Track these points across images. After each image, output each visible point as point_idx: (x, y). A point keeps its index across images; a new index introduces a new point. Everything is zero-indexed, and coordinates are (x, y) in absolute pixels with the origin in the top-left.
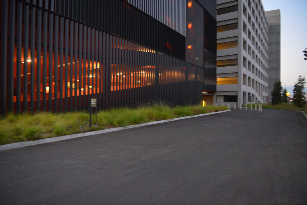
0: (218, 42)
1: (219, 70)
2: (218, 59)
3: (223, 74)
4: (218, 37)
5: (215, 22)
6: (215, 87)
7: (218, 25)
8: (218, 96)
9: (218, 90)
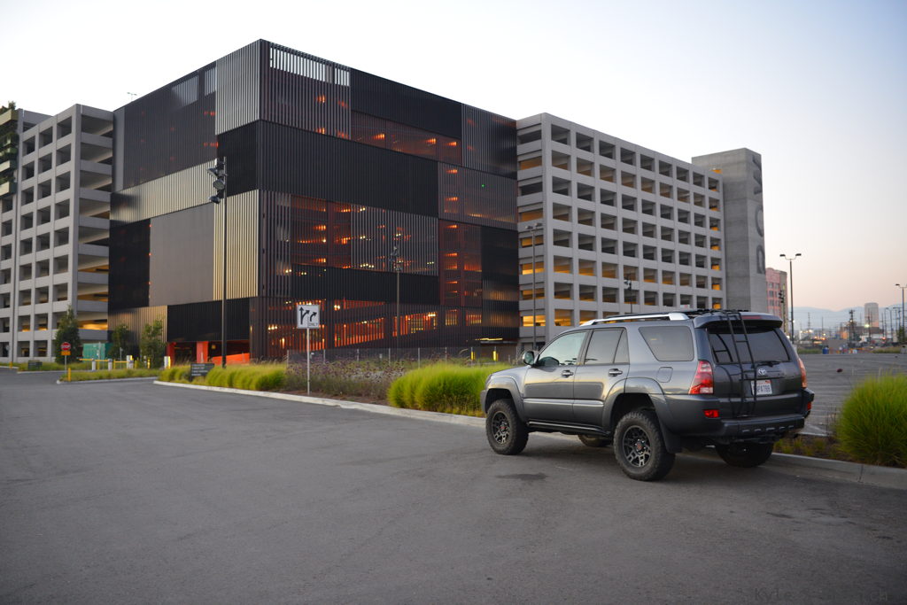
0: (521, 262)
1: (523, 305)
2: (521, 288)
3: (529, 312)
4: (520, 256)
5: (516, 233)
6: (516, 331)
7: (521, 236)
8: (523, 344)
9: (521, 335)
